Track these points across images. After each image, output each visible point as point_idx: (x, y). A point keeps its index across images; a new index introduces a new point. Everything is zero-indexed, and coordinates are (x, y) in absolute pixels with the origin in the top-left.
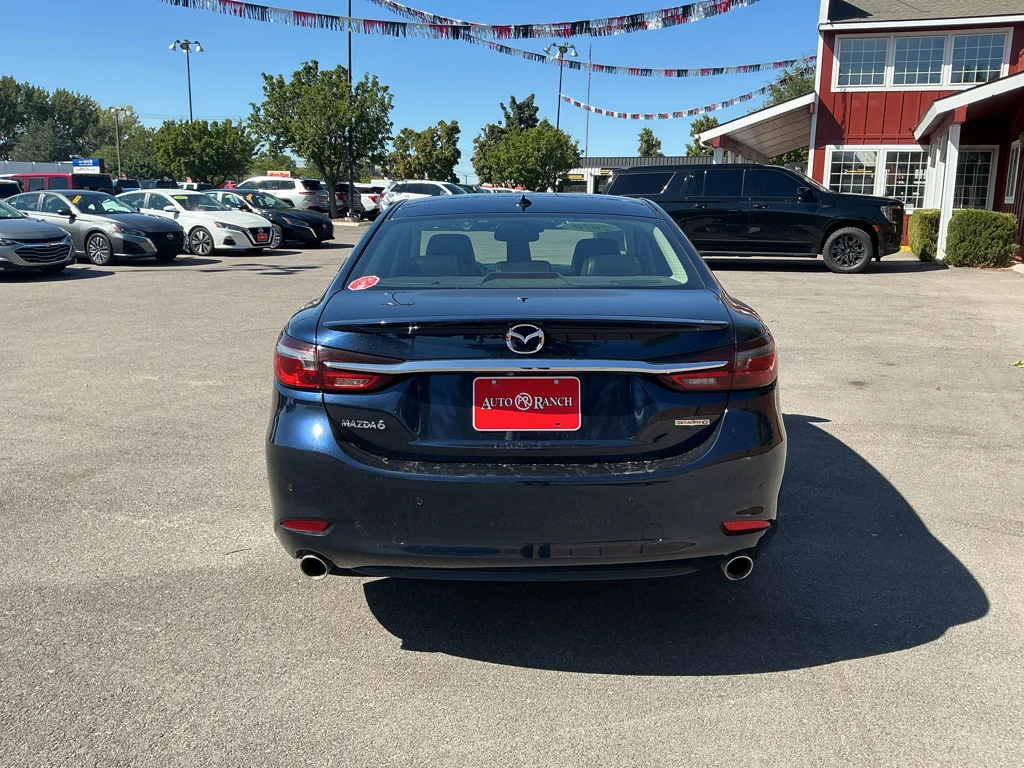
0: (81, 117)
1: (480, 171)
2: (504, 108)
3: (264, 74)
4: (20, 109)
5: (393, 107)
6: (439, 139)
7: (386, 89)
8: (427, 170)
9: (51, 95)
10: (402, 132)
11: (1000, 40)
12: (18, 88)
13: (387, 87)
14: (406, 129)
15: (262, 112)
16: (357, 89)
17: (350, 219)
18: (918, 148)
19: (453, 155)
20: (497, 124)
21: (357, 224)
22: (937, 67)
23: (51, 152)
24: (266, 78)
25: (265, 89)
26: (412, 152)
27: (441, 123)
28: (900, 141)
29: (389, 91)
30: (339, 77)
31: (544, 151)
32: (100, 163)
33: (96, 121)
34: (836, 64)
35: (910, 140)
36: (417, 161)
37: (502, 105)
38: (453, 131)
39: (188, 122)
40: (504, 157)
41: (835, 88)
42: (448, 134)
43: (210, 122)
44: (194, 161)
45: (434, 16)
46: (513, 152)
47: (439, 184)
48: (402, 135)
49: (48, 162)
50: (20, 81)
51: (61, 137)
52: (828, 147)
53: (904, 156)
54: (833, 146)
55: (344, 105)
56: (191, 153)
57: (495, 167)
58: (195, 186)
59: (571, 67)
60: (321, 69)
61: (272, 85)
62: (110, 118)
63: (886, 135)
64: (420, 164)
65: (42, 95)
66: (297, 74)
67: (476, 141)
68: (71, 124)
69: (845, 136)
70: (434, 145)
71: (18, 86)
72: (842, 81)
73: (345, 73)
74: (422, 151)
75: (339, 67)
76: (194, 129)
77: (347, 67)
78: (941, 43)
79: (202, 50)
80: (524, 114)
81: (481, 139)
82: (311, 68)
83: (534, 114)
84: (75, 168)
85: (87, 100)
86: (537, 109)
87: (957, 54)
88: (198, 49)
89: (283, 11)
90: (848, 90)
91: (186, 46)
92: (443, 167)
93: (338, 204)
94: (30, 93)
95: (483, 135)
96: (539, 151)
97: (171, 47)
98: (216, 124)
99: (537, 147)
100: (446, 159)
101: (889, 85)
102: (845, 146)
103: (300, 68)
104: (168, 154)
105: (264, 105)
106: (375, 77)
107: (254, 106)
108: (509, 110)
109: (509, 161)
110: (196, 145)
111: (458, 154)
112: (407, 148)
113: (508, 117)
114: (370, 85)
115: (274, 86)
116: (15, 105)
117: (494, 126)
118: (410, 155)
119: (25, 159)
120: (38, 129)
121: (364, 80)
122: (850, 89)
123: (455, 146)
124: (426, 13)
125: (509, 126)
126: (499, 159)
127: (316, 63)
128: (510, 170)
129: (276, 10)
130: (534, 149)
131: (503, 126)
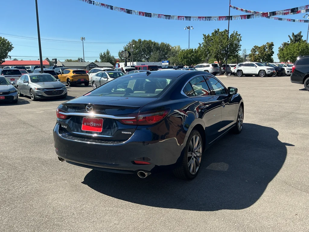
0: (167, 50)
1: (280, 58)
2: (290, 37)
3: (203, 34)
4: (152, 48)
5: (241, 40)
6: (266, 48)
7: (239, 35)
8: (261, 58)
9: (160, 44)
10: (254, 47)
12: (152, 43)
13: (240, 34)
14: (255, 46)
15: (202, 45)
16: (231, 36)
17: (225, 75)
19: (271, 53)
20: (287, 42)
21: (226, 77)
23: (158, 59)
24: (204, 35)
25: (204, 38)
26: (257, 53)
27: (267, 43)
29: (241, 36)
30: (224, 33)
31: (300, 50)
32: (169, 62)
33: (170, 50)
36: (258, 56)
37: (289, 36)
38: (271, 45)
39: (188, 49)
40: (286, 53)
42: (269, 46)
43: (194, 49)
44: (189, 60)
45: (254, 12)
46: (289, 51)
47: (254, 63)
48: (254, 48)
49: (157, 62)
50: (153, 41)
51: (161, 55)
55: (225, 41)
56: (188, 58)
57: (282, 56)
58: (188, 67)
59: (305, 22)
60: (220, 31)
61: (205, 37)
62: (174, 49)
64: (259, 56)
65: (158, 44)
66: (213, 33)
67: (279, 48)
68: (164, 52)
70: (265, 50)
71: (152, 42)
73: (227, 31)
74: (260, 53)
75: (225, 30)
76: (189, 51)
77: (228, 30)
79: (193, 29)
80: (297, 38)
81: (281, 48)
82: (217, 31)
83: (301, 38)
84: (163, 63)
85: (168, 45)
86: (302, 36)
88: (192, 28)
89: (195, 17)
91: (189, 28)
92: (267, 57)
93: (222, 71)
94: (155, 44)
95: (282, 46)
96: (298, 50)
97: (185, 29)
98: (195, 49)
99: (298, 49)
100: (268, 54)
103: (214, 31)
104: (182, 58)
105: (203, 43)
106: (237, 32)
107: (200, 44)
108: (292, 37)
109: (287, 54)
110: (189, 56)
111: (273, 52)
112: (255, 52)
113: (291, 40)
114: (235, 34)
115: (206, 38)
116: (151, 47)
117: (286, 43)
118: (256, 54)
119: (152, 61)
120: (155, 53)
121: (233, 33)
123: (272, 50)
124: (251, 11)
125: (291, 42)
126: (284, 54)
127: (219, 29)
128: (287, 57)
129: (193, 17)
130: (297, 50)
131: (289, 43)
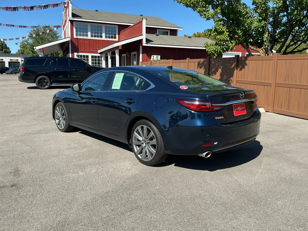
11: (115, 28)
18: (99, 55)
22: (101, 33)
28: (94, 53)
34: (74, 30)
35: (97, 53)
41: (75, 36)
52: (75, 53)
53: (96, 57)
54: (76, 53)
63: (90, 51)
69: (79, 50)
72: (77, 35)
78: (101, 27)
87: (106, 31)
90: (78, 37)
101: (89, 37)
102: (80, 53)
122: (79, 37)
